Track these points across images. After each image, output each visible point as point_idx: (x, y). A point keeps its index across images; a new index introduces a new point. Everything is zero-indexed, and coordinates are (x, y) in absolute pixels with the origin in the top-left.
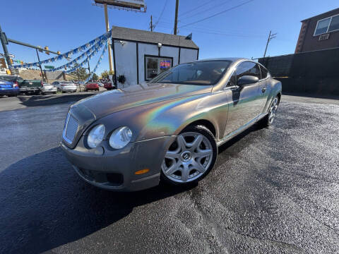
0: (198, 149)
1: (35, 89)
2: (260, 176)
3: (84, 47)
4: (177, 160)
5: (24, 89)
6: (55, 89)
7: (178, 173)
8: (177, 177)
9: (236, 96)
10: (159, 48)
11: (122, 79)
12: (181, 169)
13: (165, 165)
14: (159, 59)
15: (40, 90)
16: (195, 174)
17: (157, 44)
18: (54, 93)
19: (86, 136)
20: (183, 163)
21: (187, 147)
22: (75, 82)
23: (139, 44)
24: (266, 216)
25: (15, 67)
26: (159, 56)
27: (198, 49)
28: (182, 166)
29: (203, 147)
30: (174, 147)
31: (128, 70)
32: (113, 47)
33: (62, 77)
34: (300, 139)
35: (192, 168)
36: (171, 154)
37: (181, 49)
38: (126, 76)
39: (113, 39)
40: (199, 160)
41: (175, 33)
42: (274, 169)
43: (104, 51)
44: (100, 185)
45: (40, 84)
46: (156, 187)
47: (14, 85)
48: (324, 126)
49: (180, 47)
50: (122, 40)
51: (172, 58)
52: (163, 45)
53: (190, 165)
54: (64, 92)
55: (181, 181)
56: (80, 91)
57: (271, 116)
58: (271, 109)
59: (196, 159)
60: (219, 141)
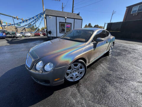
0: (79, 69)
1: (13, 35)
2: (103, 78)
3: (33, 18)
4: (71, 73)
5: (8, 35)
6: (21, 35)
7: (71, 78)
8: (71, 79)
9: (95, 46)
10: (66, 19)
11: (50, 32)
12: (72, 76)
13: (66, 75)
14: (66, 24)
15: (15, 36)
16: (78, 78)
17: (65, 17)
18: (21, 37)
20: (74, 74)
21: (75, 68)
22: (31, 32)
23: (57, 17)
24: (103, 95)
25: (4, 26)
26: (66, 23)
27: (82, 20)
28: (73, 75)
29: (81, 68)
30: (70, 68)
31: (52, 29)
32: (46, 18)
33: (24, 30)
34: (121, 61)
35: (77, 76)
36: (69, 71)
38: (51, 31)
39: (46, 15)
40: (80, 73)
41: (72, 12)
42: (109, 75)
43: (42, 20)
44: (41, 83)
45: (15, 33)
46: (63, 84)
47: (4, 34)
48: (131, 55)
49: (74, 19)
50: (50, 15)
51: (71, 23)
52: (67, 18)
53: (76, 75)
54: (25, 37)
55: (73, 81)
56: (32, 36)
57: (110, 51)
58: (110, 48)
59: (78, 73)
60: (88, 64)
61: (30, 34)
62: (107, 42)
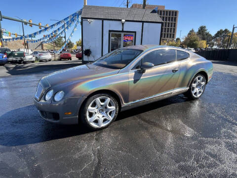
0: (108, 107)
1: (19, 59)
5: (11, 59)
6: (34, 59)
10: (123, 24)
15: (22, 60)
16: (106, 122)
17: (120, 20)
18: (33, 62)
19: (45, 95)
22: (52, 52)
23: (105, 21)
26: (123, 31)
31: (93, 44)
32: (82, 24)
37: (144, 23)
38: (92, 50)
39: (82, 18)
45: (23, 55)
47: (5, 56)
49: (143, 22)
50: (90, 18)
51: (135, 32)
52: (126, 21)
54: (41, 61)
56: (55, 60)
57: (195, 91)
58: (194, 85)
59: (106, 113)
60: (124, 104)
61: (51, 56)
62: (174, 71)
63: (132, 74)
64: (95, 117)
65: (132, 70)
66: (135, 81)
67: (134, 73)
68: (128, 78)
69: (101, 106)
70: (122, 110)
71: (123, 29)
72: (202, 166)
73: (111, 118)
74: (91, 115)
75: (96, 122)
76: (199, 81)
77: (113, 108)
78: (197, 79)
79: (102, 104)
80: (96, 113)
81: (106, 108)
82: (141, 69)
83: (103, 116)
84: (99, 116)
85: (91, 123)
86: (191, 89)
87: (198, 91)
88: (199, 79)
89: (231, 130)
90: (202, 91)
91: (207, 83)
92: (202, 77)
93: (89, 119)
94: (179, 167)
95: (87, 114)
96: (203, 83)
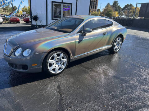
11: (36, 18)
14: (62, 5)
19: (15, 52)
44: (19, 70)
57: (115, 48)
58: (115, 44)
59: (61, 63)
60: (72, 57)
61: (2, 19)
62: (104, 34)
63: (77, 36)
64: (53, 67)
65: (77, 33)
66: (80, 42)
67: (79, 36)
68: (75, 39)
69: (58, 59)
70: (71, 61)
71: (62, 1)
72: (125, 94)
73: (64, 67)
74: (51, 65)
75: (54, 70)
76: (118, 41)
77: (65, 60)
78: (117, 40)
79: (58, 57)
80: (54, 64)
81: (61, 60)
82: (83, 33)
83: (59, 66)
84: (56, 66)
85: (51, 71)
86: (114, 46)
87: (117, 48)
88: (118, 39)
89: (139, 71)
90: (120, 48)
91: (123, 42)
92: (120, 38)
93: (49, 68)
94: (112, 95)
95: (48, 65)
96: (121, 42)
